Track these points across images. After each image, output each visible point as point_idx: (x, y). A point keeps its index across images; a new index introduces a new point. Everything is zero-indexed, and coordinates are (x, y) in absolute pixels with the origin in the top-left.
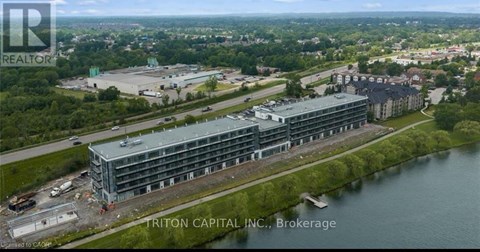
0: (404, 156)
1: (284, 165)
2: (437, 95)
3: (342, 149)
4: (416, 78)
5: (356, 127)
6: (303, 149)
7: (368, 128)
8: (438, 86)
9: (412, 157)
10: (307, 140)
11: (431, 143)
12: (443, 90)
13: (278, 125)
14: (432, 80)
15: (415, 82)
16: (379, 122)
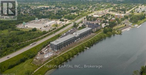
0: (99, 39)
1: (80, 43)
2: (103, 25)
3: (89, 39)
4: (99, 21)
5: (90, 34)
6: (82, 39)
7: (92, 34)
8: (103, 23)
9: (100, 39)
10: (82, 38)
11: (103, 36)
12: (104, 24)
13: (78, 36)
14: (102, 21)
15: (99, 22)
16: (94, 33)
